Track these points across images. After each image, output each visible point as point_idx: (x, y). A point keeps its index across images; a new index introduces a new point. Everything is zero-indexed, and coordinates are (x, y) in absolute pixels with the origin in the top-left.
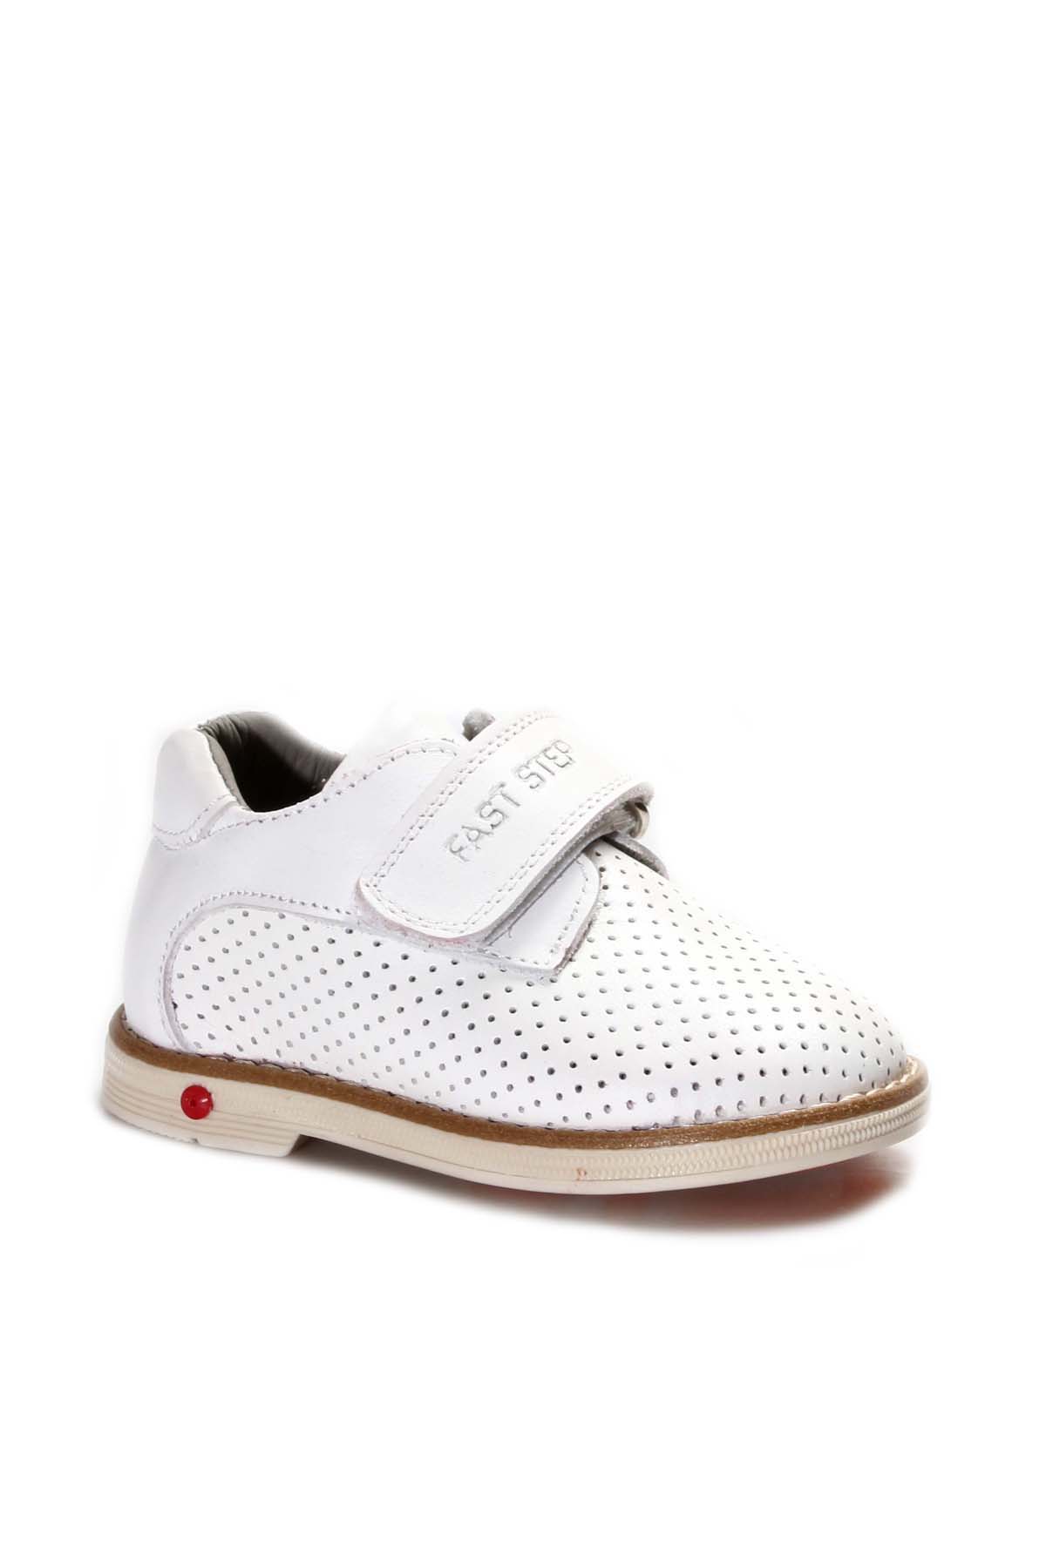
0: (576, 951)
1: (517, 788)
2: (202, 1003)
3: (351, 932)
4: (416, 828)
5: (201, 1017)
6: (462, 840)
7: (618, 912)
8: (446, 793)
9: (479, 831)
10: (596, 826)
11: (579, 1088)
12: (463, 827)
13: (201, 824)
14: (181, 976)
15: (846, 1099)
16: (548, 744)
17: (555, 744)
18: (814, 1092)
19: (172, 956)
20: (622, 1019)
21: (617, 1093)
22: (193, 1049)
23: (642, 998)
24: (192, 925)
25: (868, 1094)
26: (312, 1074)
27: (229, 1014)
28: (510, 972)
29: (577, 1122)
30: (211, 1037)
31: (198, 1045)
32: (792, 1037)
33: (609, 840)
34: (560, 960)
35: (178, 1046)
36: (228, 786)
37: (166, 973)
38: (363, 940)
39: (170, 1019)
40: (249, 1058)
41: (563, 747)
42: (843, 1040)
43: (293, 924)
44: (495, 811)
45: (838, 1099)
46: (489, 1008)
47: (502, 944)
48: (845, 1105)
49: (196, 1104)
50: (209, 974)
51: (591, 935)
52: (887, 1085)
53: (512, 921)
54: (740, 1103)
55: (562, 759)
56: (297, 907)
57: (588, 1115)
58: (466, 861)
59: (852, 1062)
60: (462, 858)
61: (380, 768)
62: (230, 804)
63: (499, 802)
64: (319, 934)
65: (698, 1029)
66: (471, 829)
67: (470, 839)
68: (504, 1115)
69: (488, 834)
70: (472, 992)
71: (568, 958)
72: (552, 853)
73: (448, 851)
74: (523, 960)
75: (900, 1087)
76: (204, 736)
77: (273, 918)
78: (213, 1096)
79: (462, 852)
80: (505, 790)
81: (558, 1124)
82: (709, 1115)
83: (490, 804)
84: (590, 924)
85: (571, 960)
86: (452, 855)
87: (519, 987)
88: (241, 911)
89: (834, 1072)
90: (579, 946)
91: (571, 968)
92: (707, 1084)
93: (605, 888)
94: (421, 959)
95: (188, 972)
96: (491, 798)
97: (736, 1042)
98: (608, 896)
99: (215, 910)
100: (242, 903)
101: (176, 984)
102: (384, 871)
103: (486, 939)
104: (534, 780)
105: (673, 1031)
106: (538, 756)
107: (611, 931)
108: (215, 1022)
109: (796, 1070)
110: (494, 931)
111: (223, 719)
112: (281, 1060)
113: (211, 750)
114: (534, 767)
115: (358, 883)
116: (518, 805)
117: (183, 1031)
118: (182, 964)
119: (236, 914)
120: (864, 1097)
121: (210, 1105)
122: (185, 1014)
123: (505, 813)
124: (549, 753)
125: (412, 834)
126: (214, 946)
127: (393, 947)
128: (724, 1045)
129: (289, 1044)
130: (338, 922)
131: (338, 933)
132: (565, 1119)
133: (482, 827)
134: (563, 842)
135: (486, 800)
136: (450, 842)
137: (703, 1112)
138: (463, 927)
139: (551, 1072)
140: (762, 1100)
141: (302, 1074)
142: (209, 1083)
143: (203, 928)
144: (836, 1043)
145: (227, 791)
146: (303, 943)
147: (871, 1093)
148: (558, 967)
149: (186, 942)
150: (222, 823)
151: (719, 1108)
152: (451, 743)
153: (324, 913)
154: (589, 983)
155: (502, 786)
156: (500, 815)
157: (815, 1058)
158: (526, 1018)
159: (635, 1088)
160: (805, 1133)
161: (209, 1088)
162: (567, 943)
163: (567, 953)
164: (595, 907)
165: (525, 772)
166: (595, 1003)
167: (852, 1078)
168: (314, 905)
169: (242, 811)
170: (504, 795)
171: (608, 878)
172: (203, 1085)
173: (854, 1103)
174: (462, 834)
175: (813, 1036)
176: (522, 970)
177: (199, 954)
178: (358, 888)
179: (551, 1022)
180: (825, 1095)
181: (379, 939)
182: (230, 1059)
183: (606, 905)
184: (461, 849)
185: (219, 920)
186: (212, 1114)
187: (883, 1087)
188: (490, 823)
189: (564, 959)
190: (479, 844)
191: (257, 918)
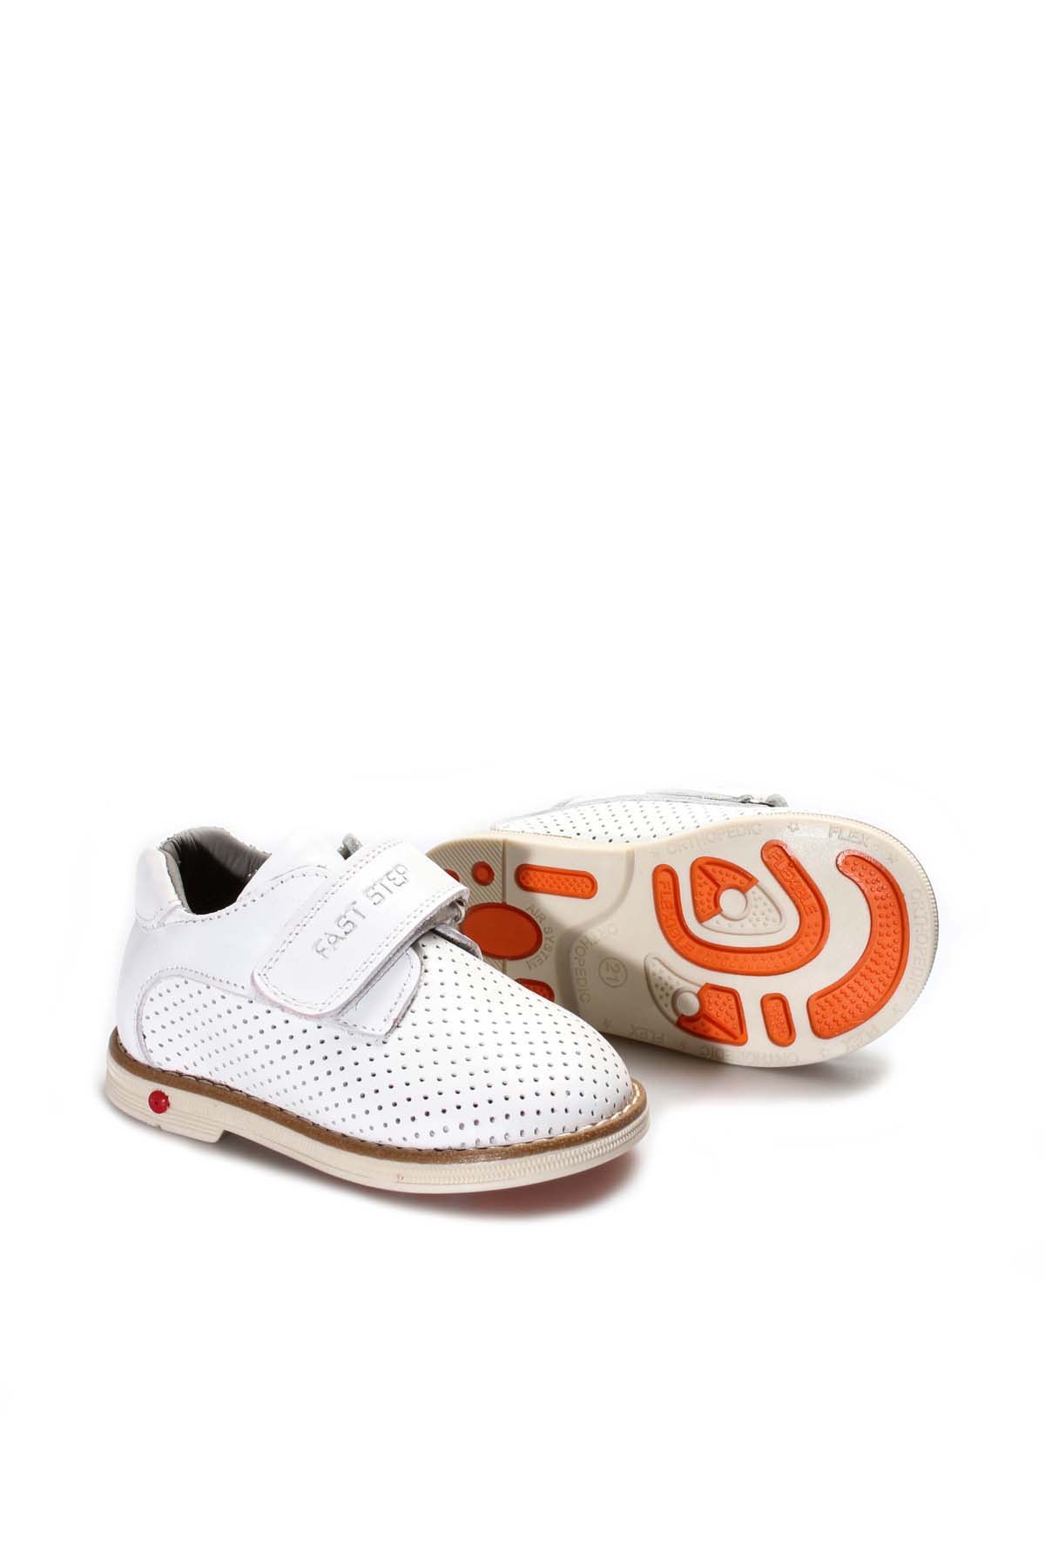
0: (401, 1020)
1: (364, 904)
2: (162, 1036)
3: (251, 1002)
4: (294, 935)
5: (161, 1045)
6: (324, 944)
7: (433, 990)
8: (315, 909)
9: (336, 936)
10: (425, 924)
11: (398, 1121)
12: (326, 934)
13: (158, 918)
14: (148, 1018)
15: (582, 1130)
16: (391, 869)
17: (395, 868)
18: (560, 1126)
19: (142, 1004)
20: (430, 1073)
21: (423, 1125)
22: (156, 1066)
23: (444, 1057)
24: (153, 985)
25: (598, 1125)
26: (232, 1090)
27: (179, 1045)
28: (356, 1036)
29: (397, 1142)
30: (168, 1059)
31: (159, 1064)
32: (545, 1086)
33: (434, 932)
34: (390, 1027)
35: (147, 1063)
36: (176, 892)
37: (138, 1015)
38: (259, 1008)
39: (141, 1045)
40: (193, 1074)
41: (401, 870)
42: (581, 1087)
43: (215, 993)
44: (348, 922)
45: (576, 1130)
46: (341, 1061)
47: (350, 1015)
48: (579, 1136)
49: (159, 1103)
50: (165, 1018)
51: (412, 1008)
52: (613, 1115)
53: (357, 999)
54: (507, 1134)
55: (400, 880)
56: (217, 983)
57: (404, 1139)
58: (327, 958)
59: (587, 1103)
60: (324, 956)
61: (273, 889)
62: (176, 907)
63: (351, 916)
64: (231, 1002)
65: (480, 1080)
66: (331, 935)
67: (330, 943)
68: (351, 1133)
69: (342, 939)
70: (331, 1048)
71: (396, 1025)
72: (386, 952)
73: (315, 951)
74: (365, 1028)
75: (624, 1115)
76: (162, 854)
77: (203, 988)
78: (169, 1099)
79: (324, 952)
80: (356, 907)
81: (385, 1142)
82: (485, 1142)
83: (345, 917)
84: (413, 1000)
85: (398, 1027)
86: (317, 954)
87: (362, 1047)
88: (183, 980)
89: (573, 1111)
90: (403, 1017)
91: (398, 1032)
92: (484, 1121)
93: (426, 971)
94: (297, 1024)
95: (152, 1015)
96: (346, 912)
97: (506, 1091)
98: (427, 978)
99: (167, 978)
100: (185, 975)
101: (144, 1022)
102: (271, 964)
103: (340, 1013)
104: (377, 898)
105: (463, 1083)
106: (382, 879)
107: (428, 1004)
108: (170, 1050)
109: (546, 1111)
110: (346, 1006)
111: (185, 833)
112: (213, 1078)
113: (168, 866)
114: (379, 888)
115: (253, 973)
116: (364, 917)
117: (151, 1055)
118: (149, 1009)
119: (181, 981)
120: (594, 1128)
121: (168, 1104)
122: (151, 1042)
123: (355, 923)
124: (391, 876)
125: (291, 939)
126: (167, 1000)
127: (278, 1016)
128: (497, 1093)
129: (216, 1069)
130: (243, 996)
131: (244, 1003)
132: (390, 1139)
133: (338, 935)
134: (394, 943)
135: (343, 914)
136: (316, 945)
137: (481, 1139)
138: (320, 1006)
139: (380, 1108)
140: (522, 1132)
141: (225, 1090)
142: (167, 1090)
143: (161, 987)
144: (575, 1089)
145: (176, 897)
146: (222, 1007)
147: (600, 1124)
148: (387, 1034)
149: (151, 995)
150: (171, 920)
151: (492, 1138)
152: (323, 869)
153: (233, 989)
154: (409, 1045)
155: (354, 903)
156: (351, 925)
157: (560, 1102)
158: (365, 1070)
159: (437, 1121)
160: (550, 1156)
161: (166, 1094)
162: (395, 1015)
163: (394, 1023)
164: (418, 986)
165: (371, 892)
166: (412, 1060)
167: (586, 1114)
168: (228, 982)
169: (184, 912)
170: (355, 911)
171: (429, 964)
172: (163, 1091)
173: (586, 1134)
174: (325, 938)
175: (560, 1086)
176: (363, 1035)
177: (159, 1005)
178: (252, 977)
179: (382, 1073)
180: (567, 1127)
181: (270, 1009)
182: (181, 1075)
183: (425, 984)
184: (324, 949)
185: (171, 984)
186: (169, 1110)
187: (610, 1117)
188: (344, 931)
189: (392, 1027)
190: (337, 945)
191: (193, 987)
